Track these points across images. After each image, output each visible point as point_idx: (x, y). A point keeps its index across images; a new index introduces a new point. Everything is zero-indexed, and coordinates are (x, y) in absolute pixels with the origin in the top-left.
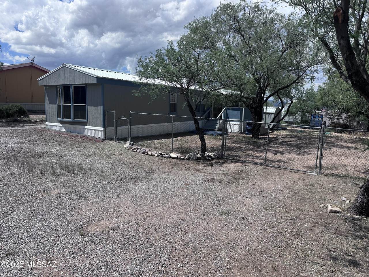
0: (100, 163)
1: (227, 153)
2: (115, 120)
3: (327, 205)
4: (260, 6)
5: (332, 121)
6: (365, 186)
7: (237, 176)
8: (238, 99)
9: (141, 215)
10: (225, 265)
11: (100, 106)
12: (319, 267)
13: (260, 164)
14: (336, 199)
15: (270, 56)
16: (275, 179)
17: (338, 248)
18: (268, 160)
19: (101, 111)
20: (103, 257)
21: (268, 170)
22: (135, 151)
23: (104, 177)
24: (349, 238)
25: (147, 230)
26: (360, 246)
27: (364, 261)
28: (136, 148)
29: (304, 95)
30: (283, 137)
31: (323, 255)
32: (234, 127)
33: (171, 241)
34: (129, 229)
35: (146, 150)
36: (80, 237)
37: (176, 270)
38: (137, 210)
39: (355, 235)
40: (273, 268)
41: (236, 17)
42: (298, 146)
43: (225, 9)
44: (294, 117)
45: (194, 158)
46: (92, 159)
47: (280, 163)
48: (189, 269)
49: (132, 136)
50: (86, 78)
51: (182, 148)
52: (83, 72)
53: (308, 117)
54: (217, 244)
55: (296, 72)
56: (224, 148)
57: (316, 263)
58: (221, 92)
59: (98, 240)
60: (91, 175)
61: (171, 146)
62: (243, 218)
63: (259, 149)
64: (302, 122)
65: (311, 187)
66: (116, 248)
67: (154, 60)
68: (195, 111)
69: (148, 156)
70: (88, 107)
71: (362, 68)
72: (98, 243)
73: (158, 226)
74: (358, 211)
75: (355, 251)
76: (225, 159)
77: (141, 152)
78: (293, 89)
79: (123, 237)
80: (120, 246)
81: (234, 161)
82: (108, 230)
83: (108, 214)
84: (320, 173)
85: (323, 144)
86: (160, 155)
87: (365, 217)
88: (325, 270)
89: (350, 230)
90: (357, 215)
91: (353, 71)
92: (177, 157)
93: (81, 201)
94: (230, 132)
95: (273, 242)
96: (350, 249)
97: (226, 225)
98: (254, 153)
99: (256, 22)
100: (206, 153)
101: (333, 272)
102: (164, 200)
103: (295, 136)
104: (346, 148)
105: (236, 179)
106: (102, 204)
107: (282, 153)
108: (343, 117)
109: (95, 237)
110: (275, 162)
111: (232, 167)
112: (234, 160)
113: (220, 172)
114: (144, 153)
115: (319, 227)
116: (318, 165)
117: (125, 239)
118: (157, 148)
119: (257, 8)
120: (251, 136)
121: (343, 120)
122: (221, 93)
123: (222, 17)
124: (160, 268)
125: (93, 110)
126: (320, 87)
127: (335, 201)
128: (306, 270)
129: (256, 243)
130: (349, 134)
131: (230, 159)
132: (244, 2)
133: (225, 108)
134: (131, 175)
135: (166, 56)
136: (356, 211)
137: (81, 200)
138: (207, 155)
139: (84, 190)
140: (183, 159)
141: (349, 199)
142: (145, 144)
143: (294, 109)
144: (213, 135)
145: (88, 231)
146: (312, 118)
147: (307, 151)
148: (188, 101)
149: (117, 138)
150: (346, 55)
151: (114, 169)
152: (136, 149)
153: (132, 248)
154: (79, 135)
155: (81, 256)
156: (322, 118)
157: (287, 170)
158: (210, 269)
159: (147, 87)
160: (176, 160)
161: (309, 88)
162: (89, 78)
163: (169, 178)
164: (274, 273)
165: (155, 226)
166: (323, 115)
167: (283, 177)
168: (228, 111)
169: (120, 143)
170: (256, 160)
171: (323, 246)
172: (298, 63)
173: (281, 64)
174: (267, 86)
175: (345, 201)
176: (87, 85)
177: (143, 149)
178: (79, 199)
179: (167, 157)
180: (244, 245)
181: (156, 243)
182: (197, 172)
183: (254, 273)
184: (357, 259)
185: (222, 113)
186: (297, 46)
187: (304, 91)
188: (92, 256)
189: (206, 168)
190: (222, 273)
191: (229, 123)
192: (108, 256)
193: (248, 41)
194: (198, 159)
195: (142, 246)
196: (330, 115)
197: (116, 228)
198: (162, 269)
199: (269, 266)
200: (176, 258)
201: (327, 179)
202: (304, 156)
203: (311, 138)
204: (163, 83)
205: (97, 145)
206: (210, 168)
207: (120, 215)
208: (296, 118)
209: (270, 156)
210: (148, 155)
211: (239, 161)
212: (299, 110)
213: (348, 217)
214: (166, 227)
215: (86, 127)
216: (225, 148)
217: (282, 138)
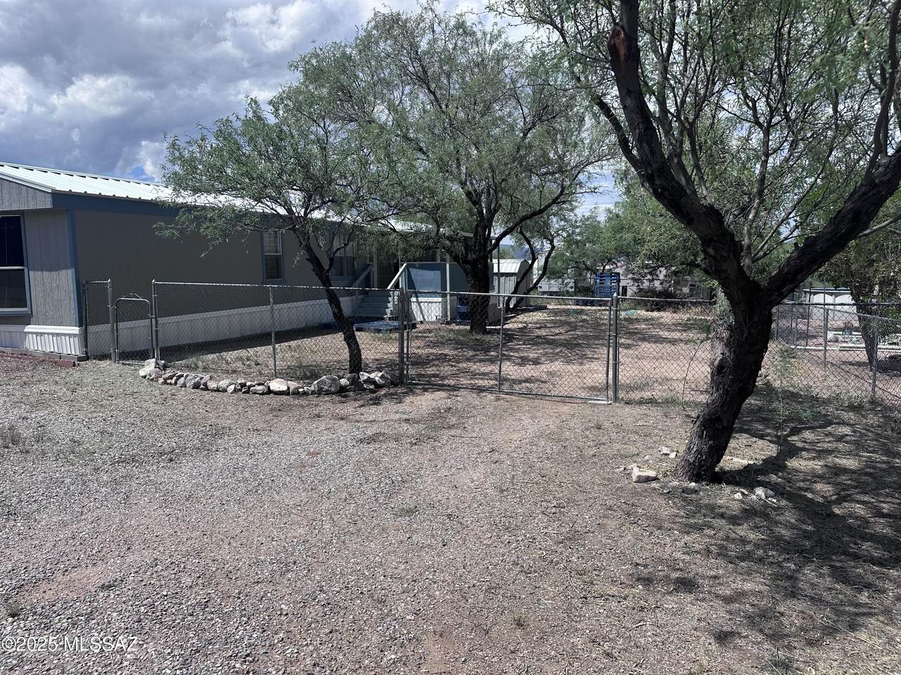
0: (71, 420)
1: (412, 372)
2: (112, 304)
3: (629, 467)
4: (469, 24)
5: (639, 286)
6: (703, 416)
7: (438, 421)
8: (431, 242)
9: (189, 542)
10: (405, 632)
11: (67, 269)
12: (614, 604)
13: (488, 390)
14: (650, 451)
15: (497, 140)
16: (520, 420)
17: (653, 556)
18: (506, 380)
19: (70, 282)
20: (79, 663)
21: (507, 401)
22: (171, 384)
23: (81, 456)
24: (676, 532)
25: (205, 578)
26: (697, 546)
27: (703, 577)
28: (174, 376)
29: (578, 230)
30: (538, 326)
31: (622, 577)
32: (429, 309)
33: (269, 595)
34: (152, 582)
35: (202, 378)
36: (10, 619)
37: (281, 663)
38: (175, 532)
39: (687, 525)
40: (515, 620)
41: (414, 46)
42: (570, 345)
43: (388, 27)
44: (561, 280)
45: (333, 389)
46: (47, 412)
47: (532, 385)
48: (314, 655)
49: (161, 344)
50: (20, 194)
51: (300, 367)
52: (11, 179)
53: (590, 278)
54: (386, 585)
55: (556, 179)
56: (405, 359)
57: (608, 595)
58: (390, 225)
59: (65, 620)
60: (44, 453)
61: (271, 363)
62: (449, 516)
63: (487, 355)
64: (577, 290)
65: (598, 432)
66: (115, 634)
67: (212, 146)
68: (328, 271)
69: (208, 394)
70: (31, 273)
71: (676, 160)
72: (62, 628)
73: (236, 563)
74: (692, 473)
75: (687, 558)
76: (410, 384)
77: (188, 385)
78: (553, 217)
79: (137, 603)
80: (127, 628)
81: (431, 388)
82: (93, 590)
83: (94, 551)
84: (616, 399)
85: (617, 334)
86: (242, 387)
87: (707, 485)
88: (627, 607)
89: (677, 516)
90: (691, 481)
91: (655, 166)
92: (289, 388)
93: (14, 526)
94: (422, 322)
95: (515, 564)
96: (678, 555)
97: (410, 538)
98: (474, 367)
99: (462, 60)
100: (362, 373)
101: (642, 609)
102: (251, 500)
103: (563, 323)
104: (670, 342)
105: (435, 428)
106: (75, 526)
107: (536, 362)
108: (661, 277)
109: (54, 615)
110: (520, 382)
111: (424, 402)
112: (431, 385)
113: (397, 416)
114: (196, 386)
115: (614, 517)
116: (611, 381)
117: (142, 608)
118: (234, 372)
119: (461, 27)
120: (468, 327)
121: (661, 284)
122: (391, 229)
123: (382, 45)
124: (237, 665)
125: (45, 280)
126: (609, 211)
127: (647, 458)
128: (587, 615)
129: (476, 570)
130: (675, 312)
131: (420, 385)
132: (430, 13)
133: (405, 264)
134: (160, 444)
135: (244, 134)
136: (689, 474)
137: (12, 523)
138: (366, 378)
139: (23, 496)
140: (305, 393)
141: (675, 450)
142: (200, 364)
143: (559, 264)
144: (379, 331)
145: (35, 600)
146: (598, 281)
147: (590, 354)
148: (309, 249)
149: (120, 354)
150: (637, 131)
151: (112, 434)
152: (175, 378)
153: (163, 628)
154: (9, 350)
155: (11, 669)
156: (619, 281)
157: (547, 398)
158: (367, 648)
159: (196, 213)
160: (285, 397)
161: (587, 214)
162: (30, 195)
163: (266, 442)
164: (519, 632)
165: (227, 566)
166: (619, 273)
167: (539, 414)
168: (413, 272)
169: (129, 365)
170: (481, 383)
171: (622, 558)
172: (561, 158)
173: (521, 160)
174: (496, 211)
175: (668, 454)
176: (23, 214)
177: (191, 377)
178: (8, 520)
179: (260, 392)
180: (449, 578)
181: (228, 607)
182: (341, 422)
183: (473, 639)
184: (691, 575)
185: (399, 277)
186: (554, 117)
187: (576, 222)
188: (45, 664)
189: (363, 410)
190: (396, 653)
191: (417, 300)
192: (93, 659)
193: (447, 106)
194: (342, 391)
195: (189, 618)
196: (634, 274)
197: (116, 584)
198: (245, 666)
199: (507, 617)
200: (281, 635)
201: (632, 412)
202: (582, 364)
203: (597, 325)
204: (238, 202)
205: (63, 375)
206: (373, 408)
207: (129, 549)
208: (563, 282)
209: (509, 369)
210: (209, 390)
211: (441, 387)
212: (569, 265)
213: (673, 488)
214: (257, 563)
215: (29, 328)
216: (407, 360)
217: (537, 328)
